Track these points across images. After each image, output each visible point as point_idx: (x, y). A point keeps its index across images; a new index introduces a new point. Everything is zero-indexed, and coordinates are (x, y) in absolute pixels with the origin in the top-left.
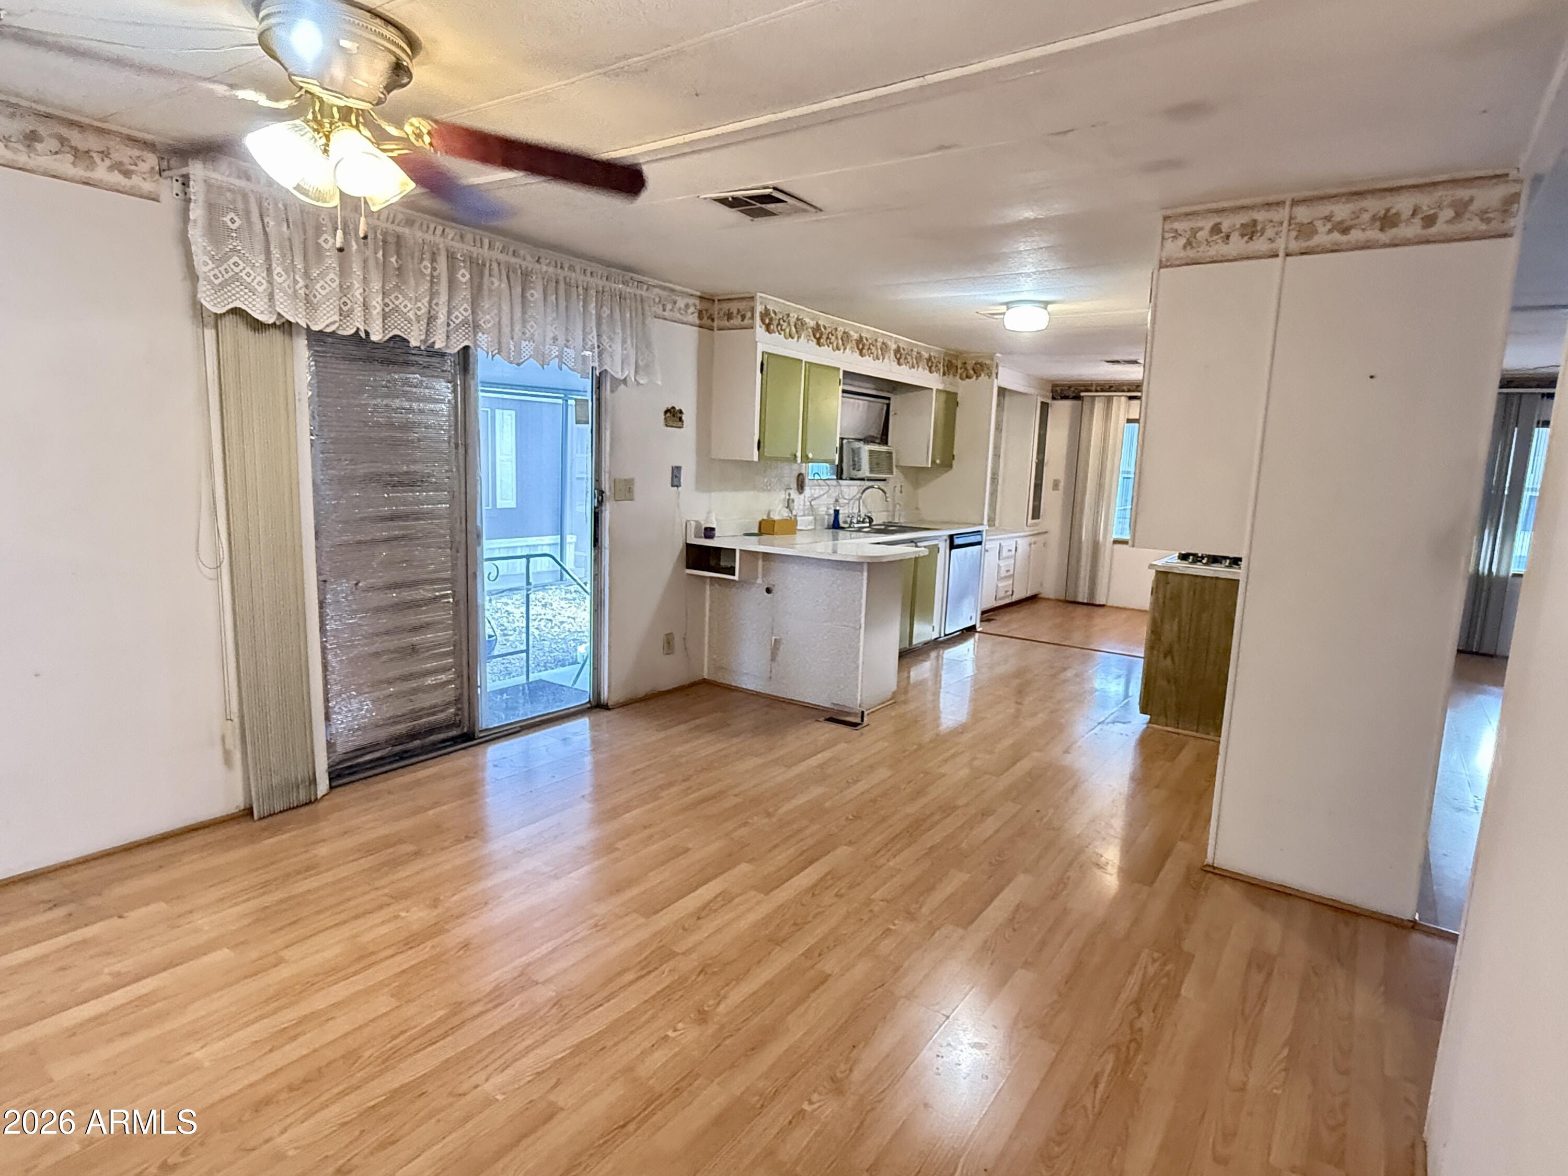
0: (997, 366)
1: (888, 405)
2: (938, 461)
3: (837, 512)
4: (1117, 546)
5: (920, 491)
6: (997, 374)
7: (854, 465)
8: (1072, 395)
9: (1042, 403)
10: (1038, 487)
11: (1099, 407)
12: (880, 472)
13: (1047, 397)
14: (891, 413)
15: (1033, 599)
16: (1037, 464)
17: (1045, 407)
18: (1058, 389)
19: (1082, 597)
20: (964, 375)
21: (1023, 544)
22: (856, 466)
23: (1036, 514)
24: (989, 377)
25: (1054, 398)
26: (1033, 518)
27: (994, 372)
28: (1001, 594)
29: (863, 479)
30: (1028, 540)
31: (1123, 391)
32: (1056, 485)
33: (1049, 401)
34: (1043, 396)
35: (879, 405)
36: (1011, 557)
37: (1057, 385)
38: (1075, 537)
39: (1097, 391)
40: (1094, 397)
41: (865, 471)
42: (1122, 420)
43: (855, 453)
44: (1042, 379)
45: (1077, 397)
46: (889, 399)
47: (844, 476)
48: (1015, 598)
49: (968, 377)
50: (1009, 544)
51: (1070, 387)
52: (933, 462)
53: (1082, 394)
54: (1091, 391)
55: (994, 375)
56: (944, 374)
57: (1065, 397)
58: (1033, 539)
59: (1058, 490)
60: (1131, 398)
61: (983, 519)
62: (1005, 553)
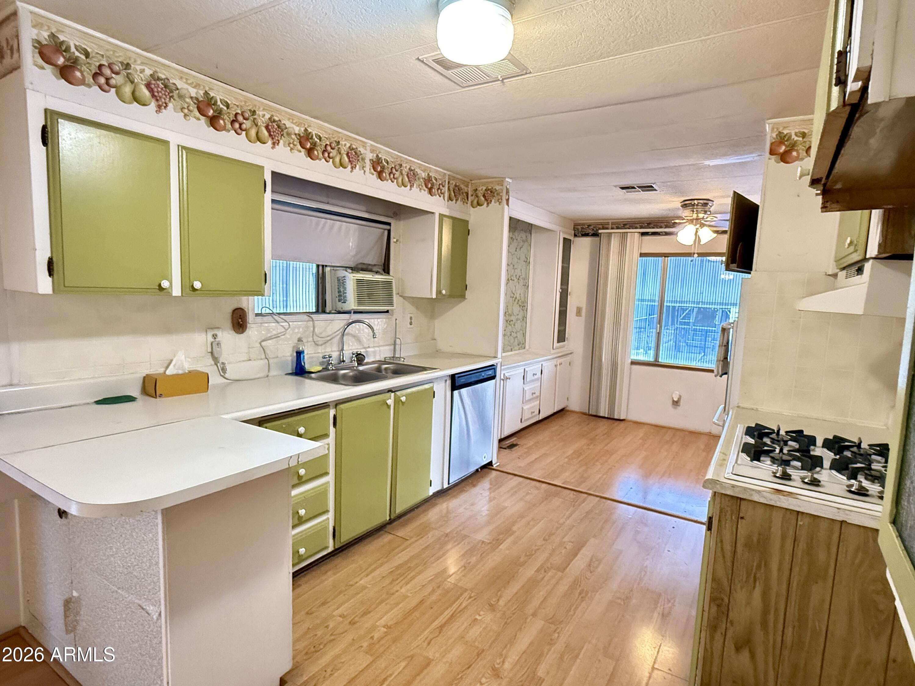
0: (508, 192)
1: (389, 231)
2: (444, 292)
3: (299, 354)
4: (634, 367)
5: (437, 322)
6: (508, 200)
7: (340, 296)
8: (591, 232)
9: (564, 239)
10: (563, 314)
11: (615, 242)
12: (377, 303)
13: (569, 234)
14: (393, 240)
15: (561, 412)
16: (561, 294)
17: (567, 243)
18: (579, 227)
19: (603, 412)
20: (475, 202)
21: (548, 366)
22: (342, 297)
23: (562, 337)
24: (500, 203)
25: (575, 236)
26: (559, 342)
27: (504, 197)
28: (527, 415)
29: (348, 312)
30: (554, 362)
31: (636, 228)
32: (579, 312)
33: (572, 238)
34: (564, 232)
35: (376, 231)
36: (536, 380)
37: (579, 225)
38: (596, 359)
39: (612, 228)
40: (611, 233)
41: (351, 303)
42: (636, 254)
43: (341, 282)
44: (565, 217)
45: (596, 235)
46: (389, 224)
47: (328, 309)
48: (541, 417)
49: (479, 204)
50: (533, 369)
51: (589, 226)
52: (439, 292)
53: (600, 231)
54: (607, 229)
55: (505, 202)
56: (450, 199)
57: (586, 235)
58: (559, 361)
59: (580, 316)
60: (643, 234)
61: (496, 352)
62: (529, 377)
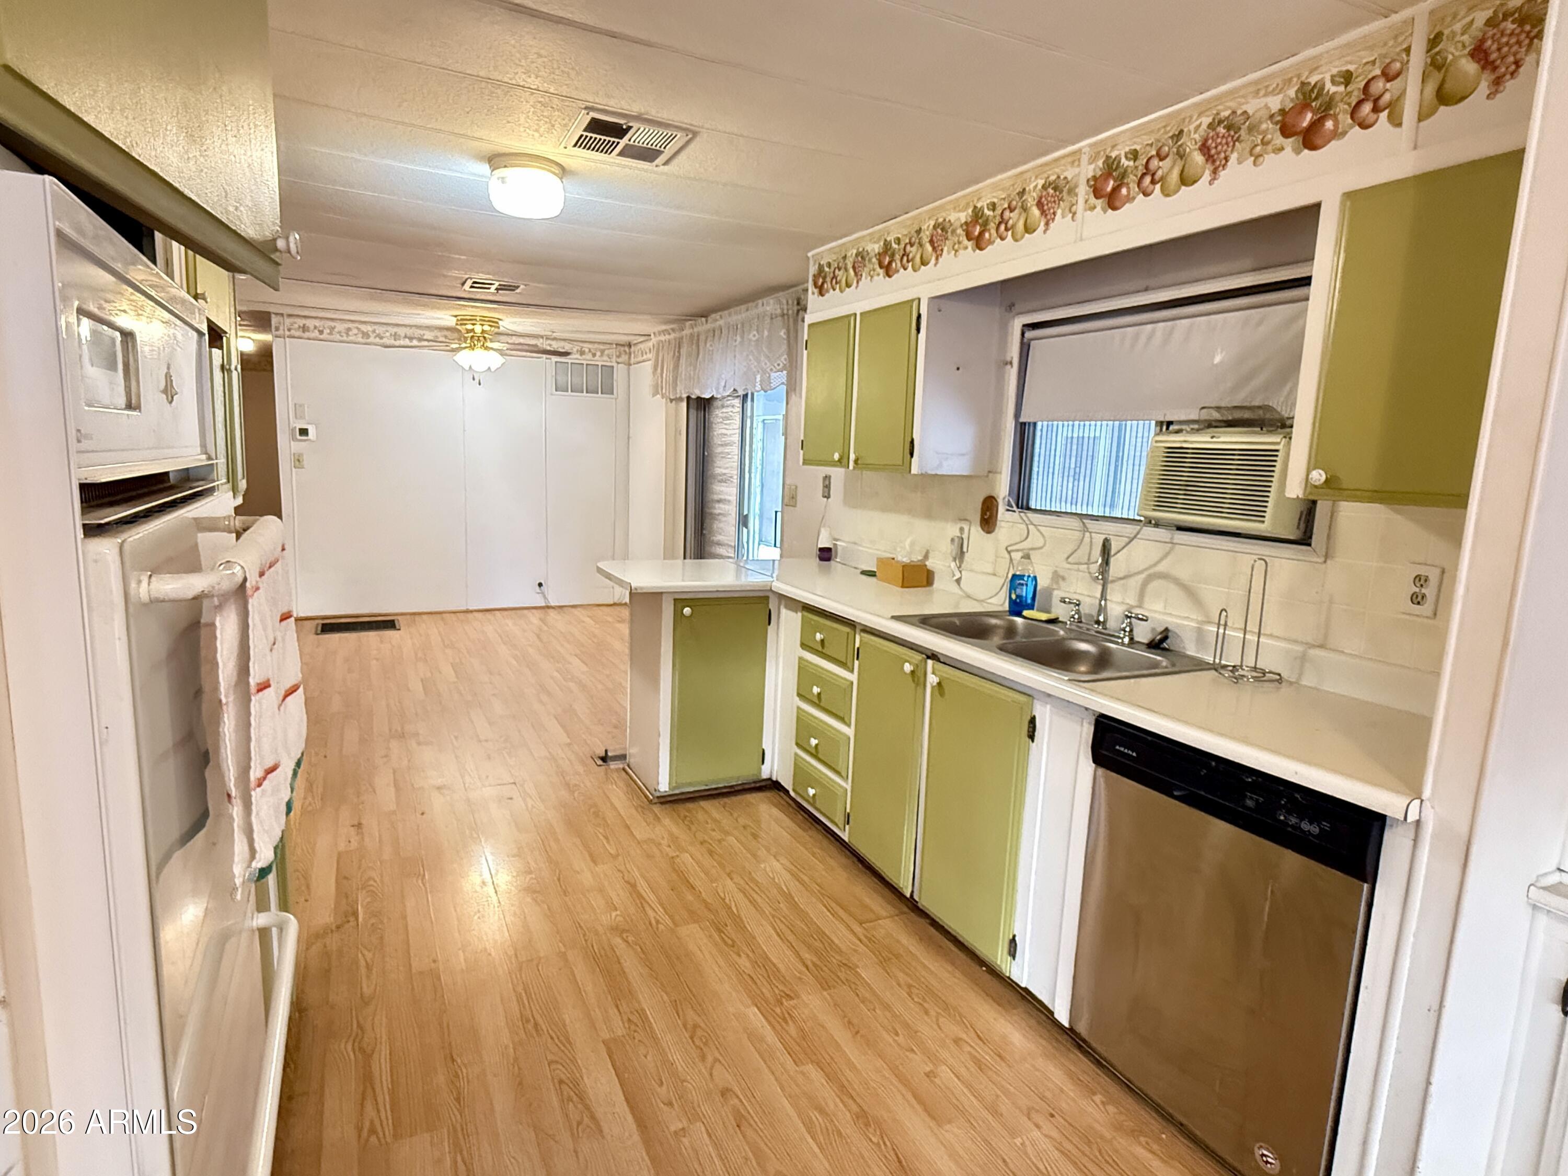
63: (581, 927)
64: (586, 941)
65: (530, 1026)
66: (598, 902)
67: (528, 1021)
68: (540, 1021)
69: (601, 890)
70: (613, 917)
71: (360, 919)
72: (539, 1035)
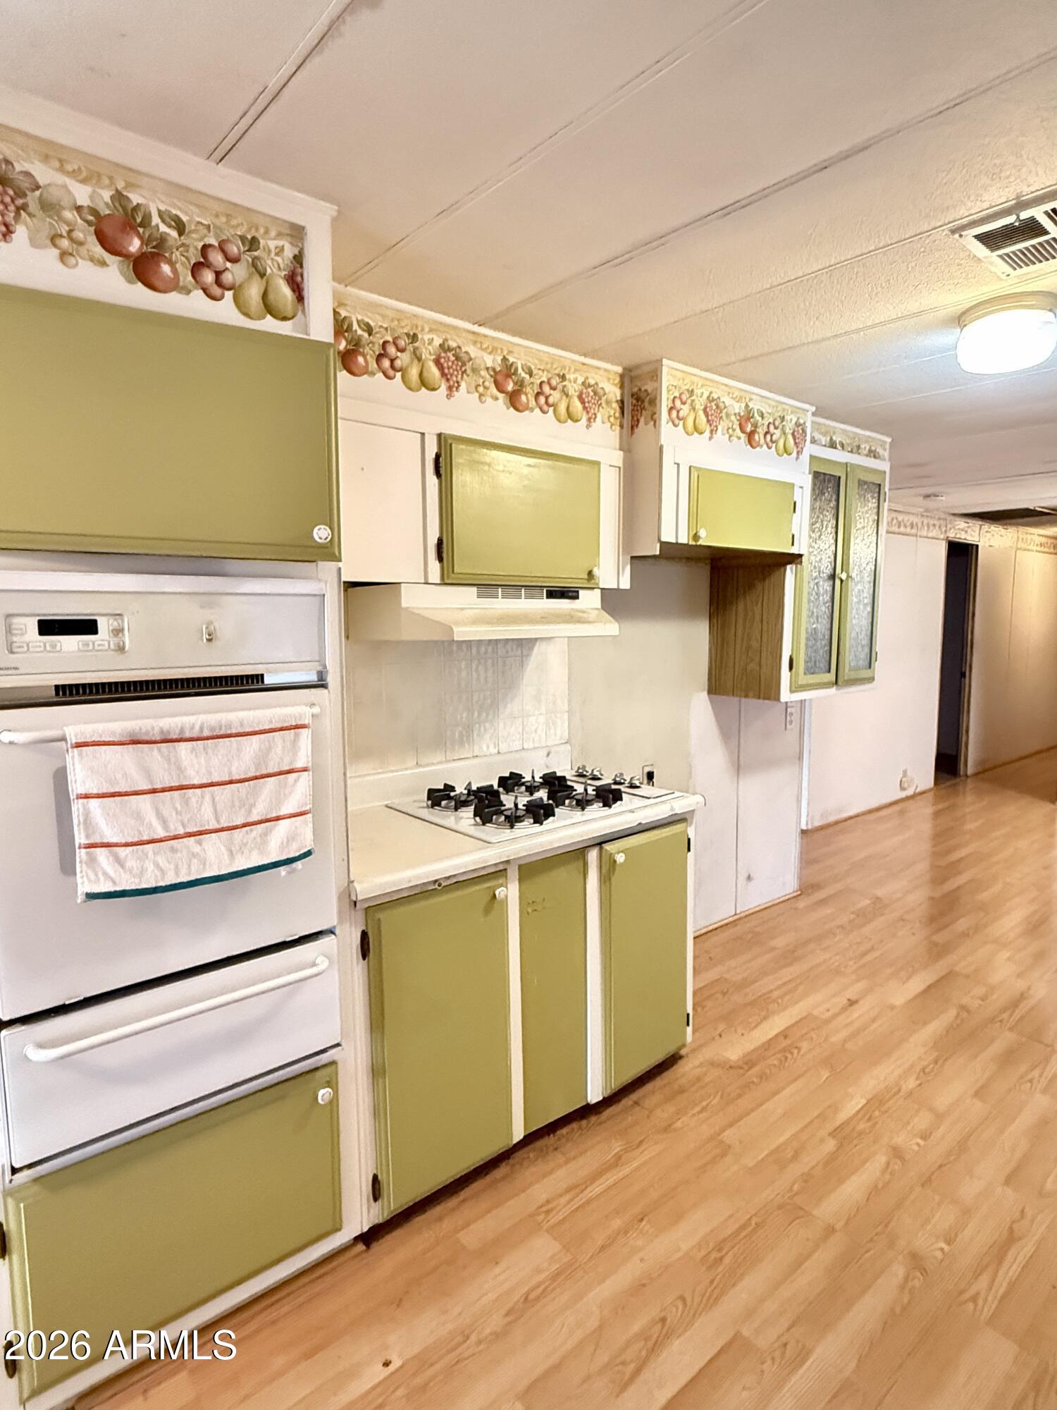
63: (886, 1226)
64: (871, 1240)
65: (714, 1255)
66: (944, 1218)
67: (720, 1250)
68: (727, 1261)
69: (966, 1212)
70: (936, 1246)
71: (750, 1073)
72: (710, 1268)
